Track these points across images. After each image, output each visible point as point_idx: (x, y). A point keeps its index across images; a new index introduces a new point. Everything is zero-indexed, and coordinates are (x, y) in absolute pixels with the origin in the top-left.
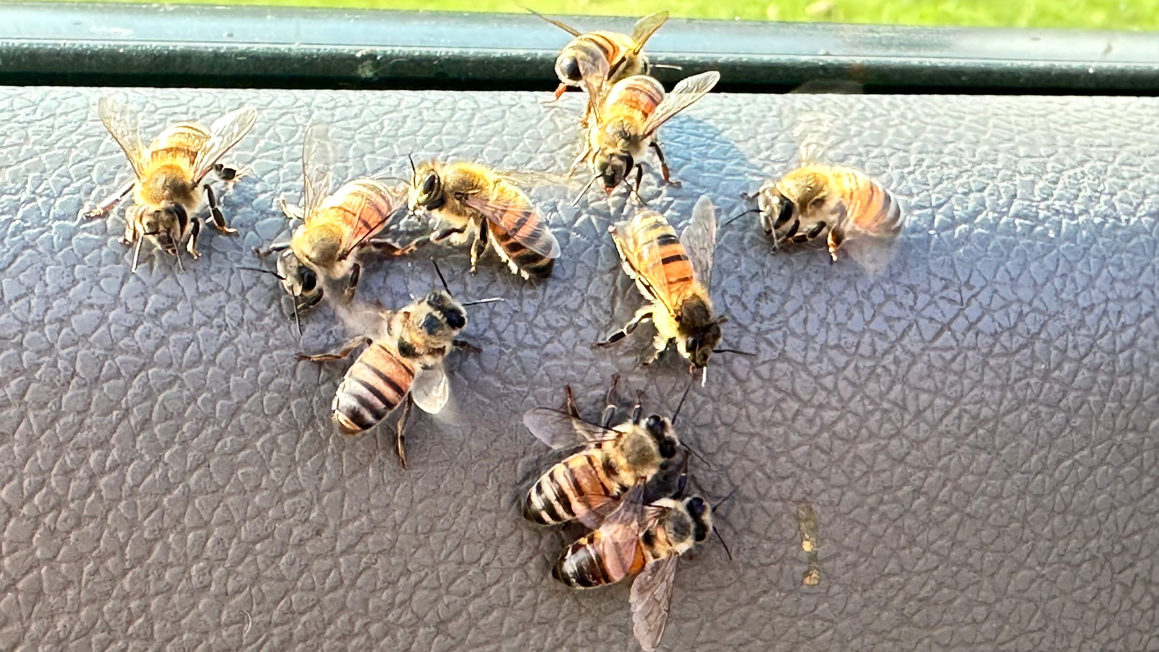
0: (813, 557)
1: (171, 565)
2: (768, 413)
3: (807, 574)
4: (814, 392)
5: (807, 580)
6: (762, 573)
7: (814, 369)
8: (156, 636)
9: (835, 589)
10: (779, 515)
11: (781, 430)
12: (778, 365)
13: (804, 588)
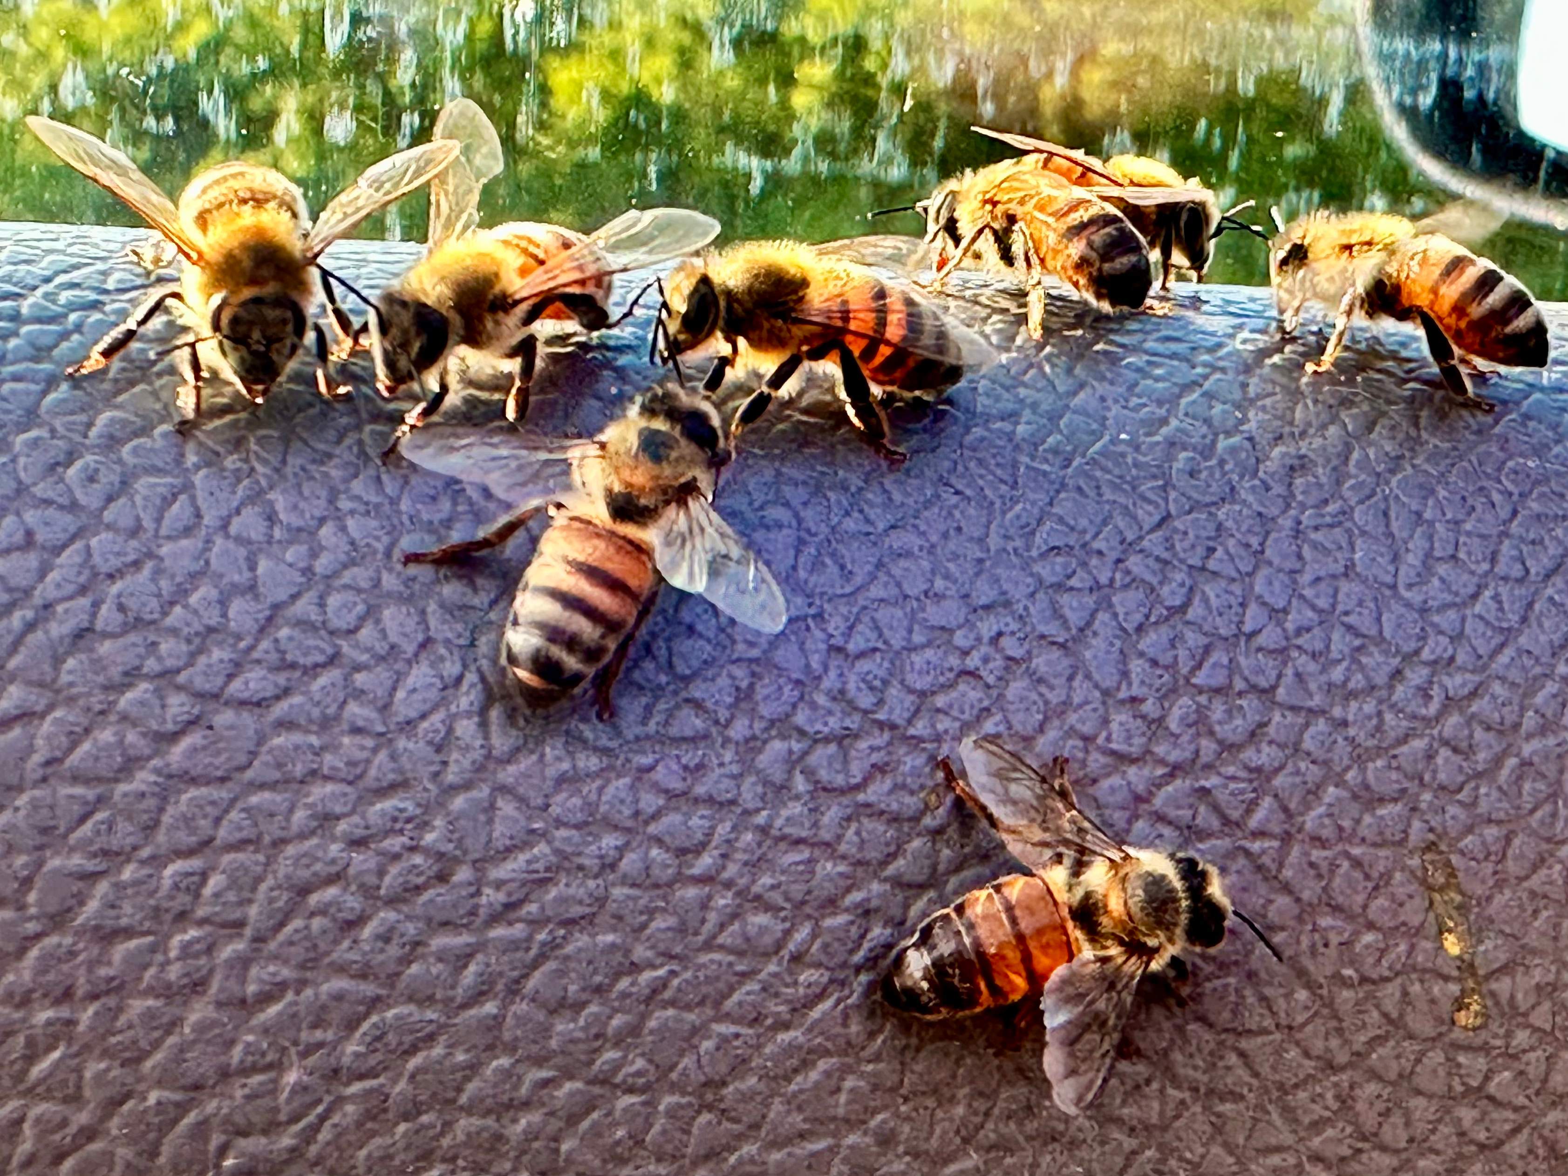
0: (1466, 966)
1: (128, 933)
2: (1337, 674)
3: (1460, 1005)
4: (1423, 638)
5: (1462, 1018)
6: (1370, 996)
7: (1415, 596)
8: (87, 1093)
9: (1522, 1037)
10: (1387, 877)
11: (1369, 707)
12: (1345, 586)
13: (1457, 1034)
